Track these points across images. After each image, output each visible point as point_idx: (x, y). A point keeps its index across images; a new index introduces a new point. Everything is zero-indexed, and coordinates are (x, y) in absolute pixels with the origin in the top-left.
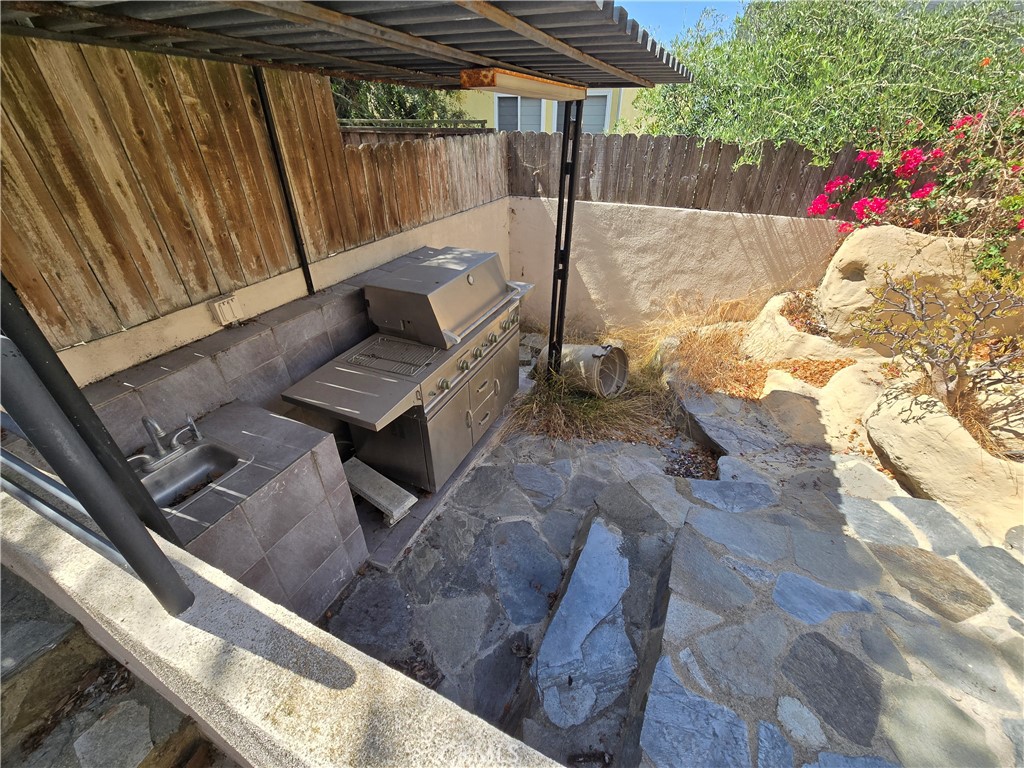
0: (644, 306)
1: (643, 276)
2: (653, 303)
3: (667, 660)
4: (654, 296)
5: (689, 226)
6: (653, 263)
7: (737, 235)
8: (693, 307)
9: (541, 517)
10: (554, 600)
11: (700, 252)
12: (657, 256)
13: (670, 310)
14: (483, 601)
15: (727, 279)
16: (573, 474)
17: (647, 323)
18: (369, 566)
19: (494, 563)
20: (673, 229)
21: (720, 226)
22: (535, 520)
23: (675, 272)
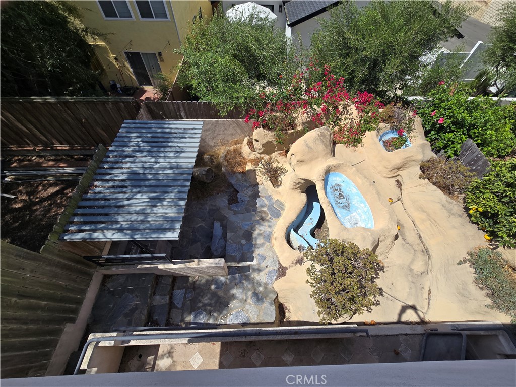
0: (212, 144)
1: (209, 137)
2: (214, 143)
3: (228, 242)
4: (214, 141)
5: (217, 123)
6: (210, 133)
7: (231, 124)
8: (226, 142)
9: (204, 222)
10: (212, 237)
11: (222, 129)
12: (211, 132)
13: (220, 144)
14: (199, 244)
15: (232, 135)
16: (208, 208)
17: (214, 148)
18: (173, 247)
19: (198, 236)
20: (213, 125)
21: (225, 123)
22: (203, 224)
23: (217, 135)
